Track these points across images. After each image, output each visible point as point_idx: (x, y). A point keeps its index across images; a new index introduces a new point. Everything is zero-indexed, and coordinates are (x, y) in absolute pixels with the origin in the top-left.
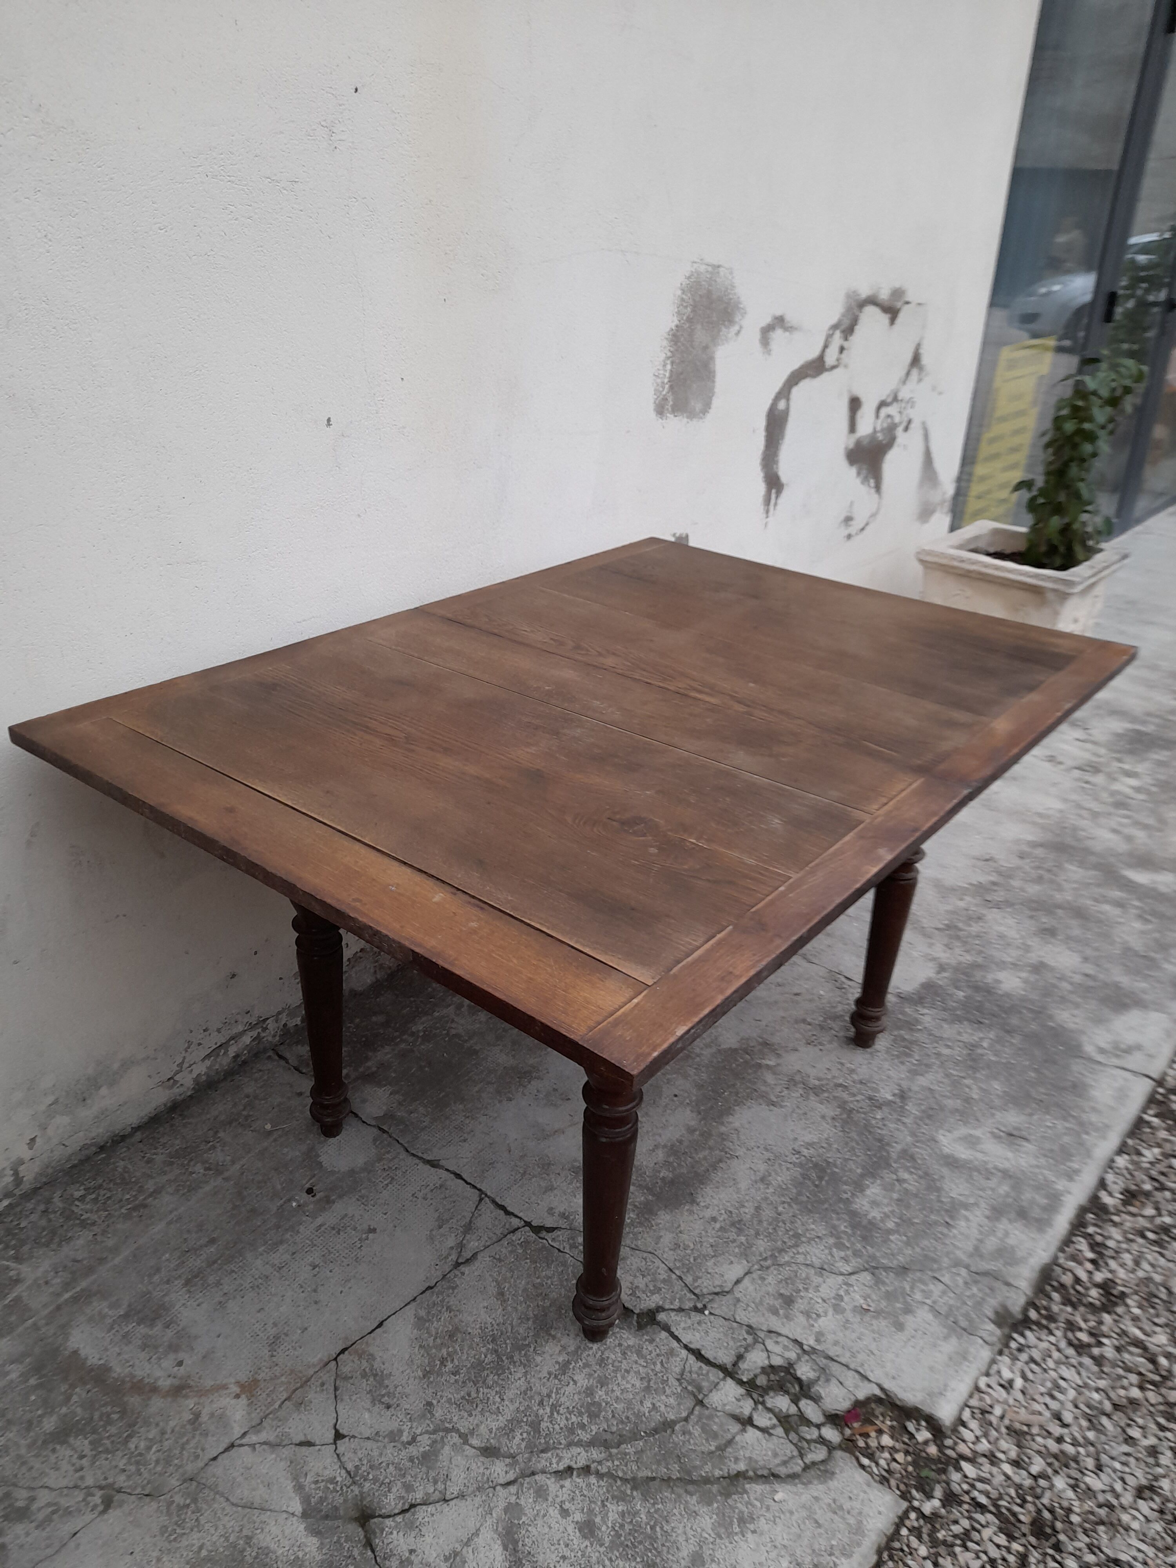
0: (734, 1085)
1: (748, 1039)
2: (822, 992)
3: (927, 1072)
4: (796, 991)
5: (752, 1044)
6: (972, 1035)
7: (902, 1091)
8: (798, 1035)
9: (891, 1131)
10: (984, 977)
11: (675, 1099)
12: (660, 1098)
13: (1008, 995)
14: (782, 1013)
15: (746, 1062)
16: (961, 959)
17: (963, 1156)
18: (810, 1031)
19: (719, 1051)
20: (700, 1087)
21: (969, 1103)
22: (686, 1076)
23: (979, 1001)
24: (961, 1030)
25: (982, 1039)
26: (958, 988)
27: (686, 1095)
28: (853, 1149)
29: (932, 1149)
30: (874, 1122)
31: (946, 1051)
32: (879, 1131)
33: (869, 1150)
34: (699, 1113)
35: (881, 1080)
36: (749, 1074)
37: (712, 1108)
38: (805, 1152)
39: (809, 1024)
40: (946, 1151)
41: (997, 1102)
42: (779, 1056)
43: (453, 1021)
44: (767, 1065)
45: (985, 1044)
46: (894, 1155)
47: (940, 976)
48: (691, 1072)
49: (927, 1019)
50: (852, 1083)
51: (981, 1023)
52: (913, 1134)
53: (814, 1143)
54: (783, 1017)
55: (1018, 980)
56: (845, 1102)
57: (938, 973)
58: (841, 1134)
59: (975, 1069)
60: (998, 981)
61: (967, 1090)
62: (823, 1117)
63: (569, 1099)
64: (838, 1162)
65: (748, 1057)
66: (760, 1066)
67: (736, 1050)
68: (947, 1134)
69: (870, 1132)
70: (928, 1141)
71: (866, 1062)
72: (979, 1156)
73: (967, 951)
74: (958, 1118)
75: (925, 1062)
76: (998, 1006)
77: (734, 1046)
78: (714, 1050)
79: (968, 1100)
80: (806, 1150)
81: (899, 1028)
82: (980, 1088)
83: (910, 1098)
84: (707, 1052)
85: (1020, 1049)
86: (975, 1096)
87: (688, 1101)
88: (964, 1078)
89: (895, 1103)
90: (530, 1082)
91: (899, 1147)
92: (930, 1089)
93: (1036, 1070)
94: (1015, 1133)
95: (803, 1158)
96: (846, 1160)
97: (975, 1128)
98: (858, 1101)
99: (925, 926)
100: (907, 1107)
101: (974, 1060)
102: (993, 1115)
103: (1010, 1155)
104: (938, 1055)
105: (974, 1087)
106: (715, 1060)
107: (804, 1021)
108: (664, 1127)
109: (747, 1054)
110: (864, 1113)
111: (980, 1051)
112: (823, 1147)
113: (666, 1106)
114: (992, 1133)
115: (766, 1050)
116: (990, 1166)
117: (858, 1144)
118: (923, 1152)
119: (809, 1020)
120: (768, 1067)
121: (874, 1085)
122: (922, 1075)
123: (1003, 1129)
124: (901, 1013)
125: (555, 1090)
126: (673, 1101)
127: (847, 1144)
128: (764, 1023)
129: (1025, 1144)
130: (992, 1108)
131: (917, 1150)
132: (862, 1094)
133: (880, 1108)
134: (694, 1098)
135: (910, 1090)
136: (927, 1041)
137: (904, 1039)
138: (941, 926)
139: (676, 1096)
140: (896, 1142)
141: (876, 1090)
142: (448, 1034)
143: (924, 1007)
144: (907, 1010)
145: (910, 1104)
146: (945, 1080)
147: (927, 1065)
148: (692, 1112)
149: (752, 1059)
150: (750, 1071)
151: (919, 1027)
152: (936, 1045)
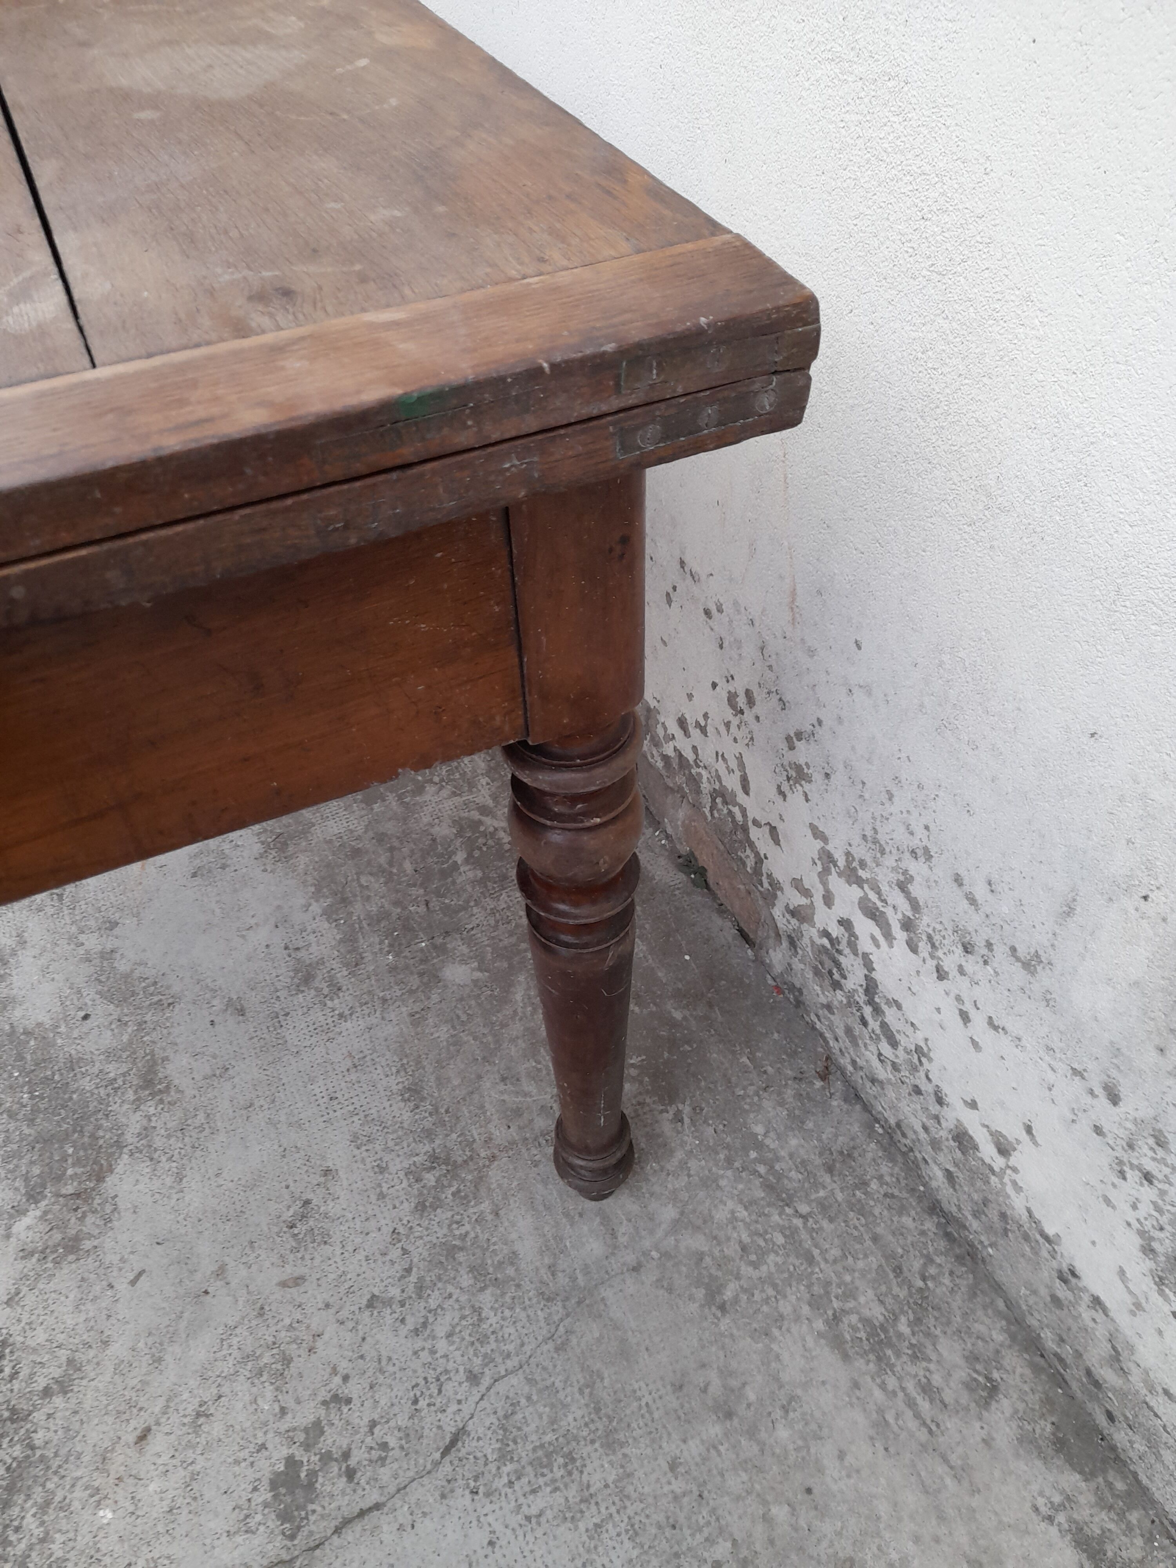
0: (31, 1122)
1: (108, 1221)
2: (106, 1514)
4: (158, 1443)
5: (90, 1219)
8: (40, 1336)
11: (82, 1014)
12: (99, 993)
14: (118, 1349)
15: (59, 1179)
18: (32, 1375)
19: (119, 1145)
20: (72, 1064)
22: (110, 1055)
27: (76, 1034)
34: (26, 1033)
36: (32, 1163)
37: (20, 1057)
39: (47, 1392)
42: (25, 1254)
43: (454, 794)
44: (23, 1212)
48: (113, 1069)
54: (106, 1343)
63: (194, 875)
65: (69, 1189)
66: (33, 1197)
67: (100, 1179)
77: (110, 1180)
78: (130, 1138)
84: (134, 1123)
87: (63, 1029)
90: (263, 843)
106: (106, 1124)
107: (63, 1386)
108: (45, 971)
109: (77, 1195)
113: (79, 992)
115: (57, 1236)
119: (58, 1401)
120: (19, 1212)
125: (224, 867)
126: (80, 1009)
128: (122, 1286)
134: (59, 1041)
139: (86, 1017)
142: (431, 781)
148: (39, 1025)
149: (58, 1195)
150: (36, 1170)
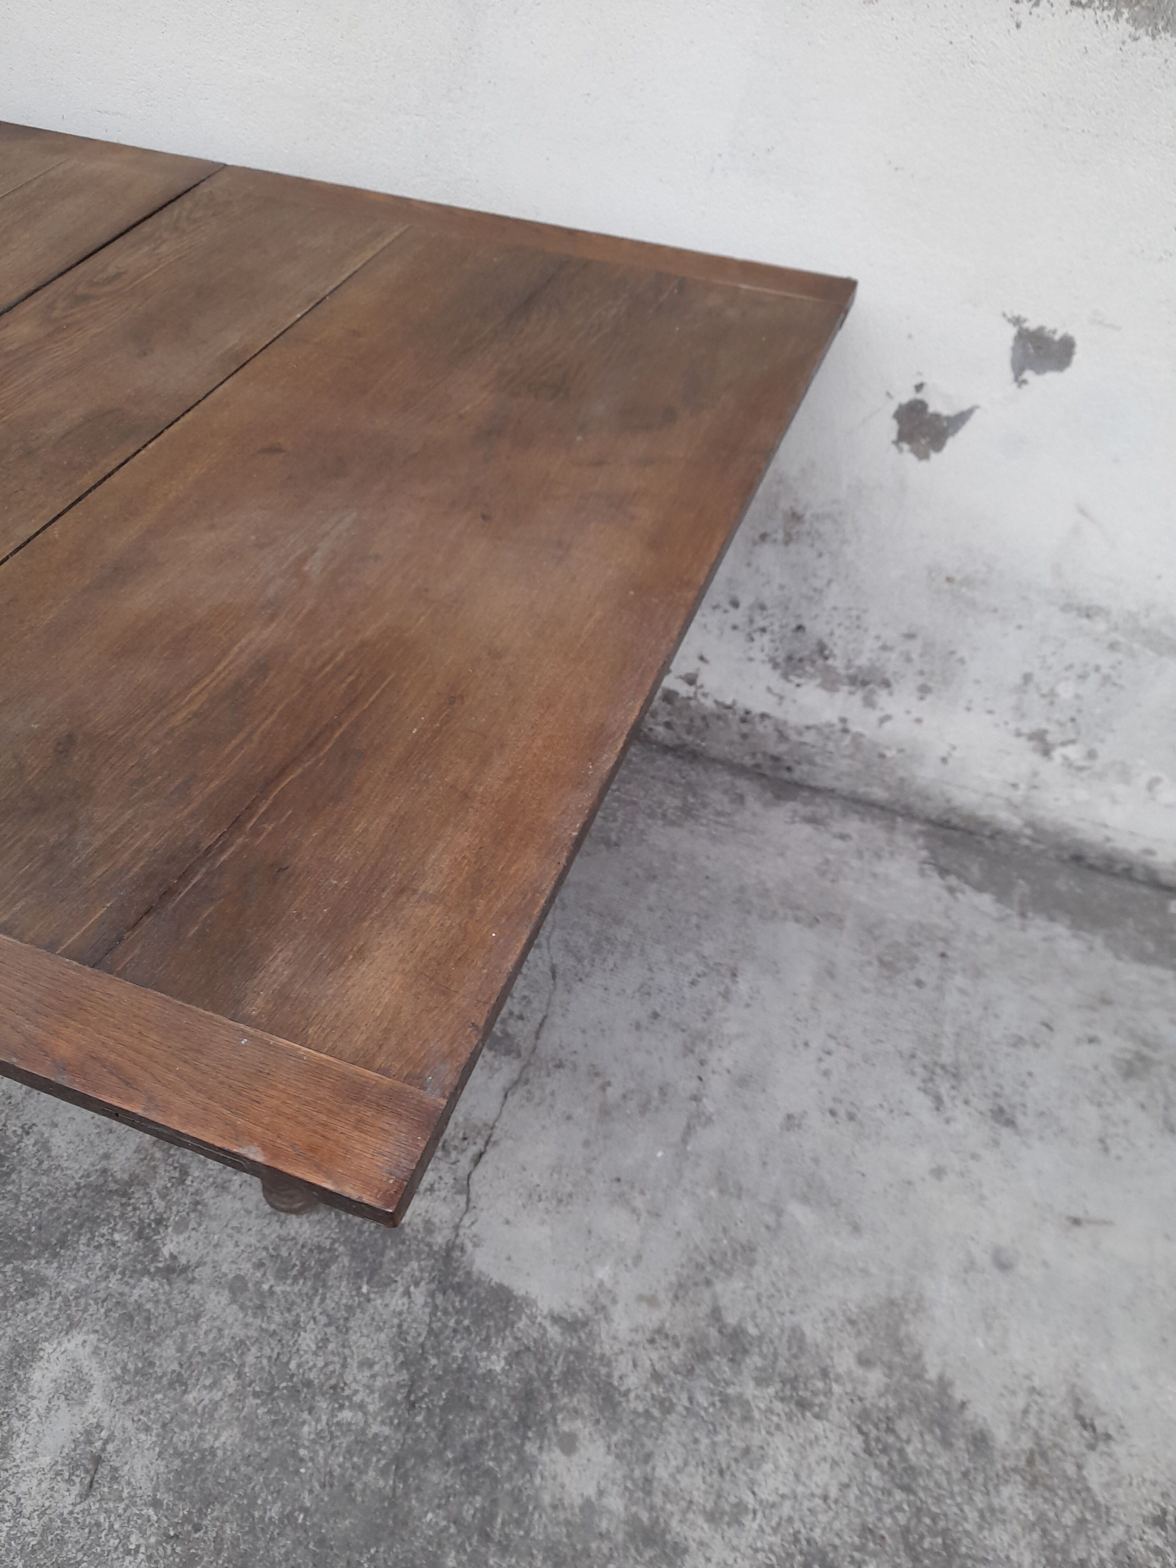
3: (242, 1307)
6: (370, 1389)
7: (185, 1269)
9: (84, 1257)
10: (576, 1413)
13: (526, 1465)
16: (623, 1365)
17: (36, 1376)
21: (171, 1385)
23: (484, 1400)
24: (377, 1368)
25: (362, 1406)
26: (514, 1358)
28: (40, 1204)
29: (49, 1325)
30: (104, 1230)
31: (307, 1340)
32: (83, 1240)
33: (40, 1228)
35: (208, 1233)
38: (29, 1141)
40: (48, 1347)
41: (182, 1438)
45: (346, 1415)
46: (30, 1266)
47: (547, 1324)
49: (397, 1302)
50: (192, 1190)
51: (413, 1405)
52: (81, 1293)
53: (48, 1150)
55: (591, 1491)
56: (145, 1185)
57: (556, 1319)
58: (72, 1184)
59: (269, 1394)
60: (569, 1444)
61: (208, 1382)
62: (106, 1156)
64: (9, 1188)
68: (89, 1349)
69: (81, 1226)
70: (69, 1317)
71: (250, 1206)
72: (40, 1404)
73: (657, 1377)
74: (131, 1366)
75: (270, 1304)
76: (480, 1444)
79: (179, 1382)
80: (32, 1141)
81: (355, 1254)
82: (216, 1405)
83: (170, 1283)
85: (349, 1487)
86: (190, 1398)
88: (239, 1375)
89: (154, 1260)
91: (50, 1272)
92: (197, 1317)
93: (287, 1518)
94: (104, 1470)
95: (16, 1140)
96: (16, 1198)
97: (108, 1397)
98: (151, 1203)
99: (719, 1287)
100: (146, 1279)
101: (294, 1393)
102: (147, 1429)
103: (45, 1461)
104: (296, 1326)
105: (217, 1395)
110: (122, 1215)
111: (323, 1404)
112: (41, 1163)
114: (99, 1427)
116: (16, 1423)
117: (52, 1210)
118: (41, 1311)
121: (193, 1224)
122: (233, 1301)
123: (110, 1447)
124: (400, 1255)
127: (51, 1195)
129: (76, 1490)
130: (164, 1425)
131: (46, 1302)
132: (168, 1207)
133: (140, 1236)
135: (192, 1281)
136: (330, 1304)
137: (325, 1265)
138: (731, 1319)
140: (60, 1268)
141: (182, 1226)
143: (432, 1295)
144: (414, 1264)
145: (156, 1284)
146: (226, 1342)
147: (261, 1307)
151: (365, 1289)
152: (323, 1320)
